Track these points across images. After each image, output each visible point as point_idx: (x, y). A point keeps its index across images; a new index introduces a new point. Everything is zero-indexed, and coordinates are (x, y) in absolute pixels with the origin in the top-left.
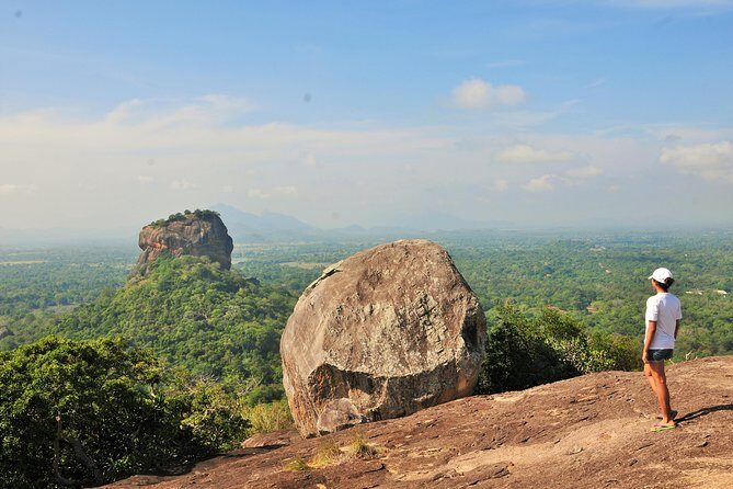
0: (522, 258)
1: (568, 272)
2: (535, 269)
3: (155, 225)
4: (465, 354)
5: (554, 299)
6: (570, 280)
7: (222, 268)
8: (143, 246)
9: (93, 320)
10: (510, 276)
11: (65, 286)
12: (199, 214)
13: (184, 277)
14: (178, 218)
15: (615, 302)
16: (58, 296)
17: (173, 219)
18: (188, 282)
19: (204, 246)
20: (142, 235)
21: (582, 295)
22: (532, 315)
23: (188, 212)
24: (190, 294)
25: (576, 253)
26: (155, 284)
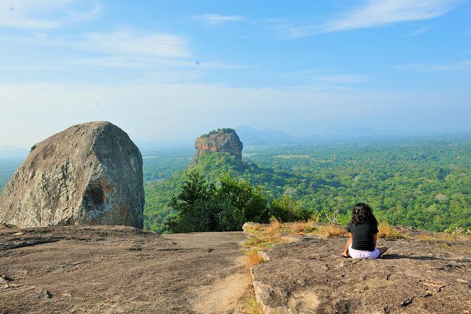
0: (407, 151)
1: (434, 158)
2: (415, 157)
3: (202, 137)
4: (82, 211)
5: (424, 173)
6: (435, 162)
7: (236, 158)
8: (197, 148)
9: (172, 186)
10: (399, 161)
11: (165, 169)
12: (224, 130)
13: (217, 164)
14: (214, 132)
15: (461, 175)
16: (160, 174)
17: (211, 133)
18: (218, 166)
19: (227, 147)
20: (197, 142)
21: (442, 170)
22: (410, 183)
23: (219, 130)
24: (220, 173)
25: (440, 147)
26: (202, 167)
